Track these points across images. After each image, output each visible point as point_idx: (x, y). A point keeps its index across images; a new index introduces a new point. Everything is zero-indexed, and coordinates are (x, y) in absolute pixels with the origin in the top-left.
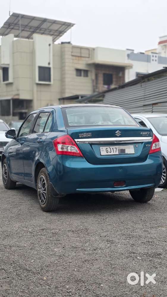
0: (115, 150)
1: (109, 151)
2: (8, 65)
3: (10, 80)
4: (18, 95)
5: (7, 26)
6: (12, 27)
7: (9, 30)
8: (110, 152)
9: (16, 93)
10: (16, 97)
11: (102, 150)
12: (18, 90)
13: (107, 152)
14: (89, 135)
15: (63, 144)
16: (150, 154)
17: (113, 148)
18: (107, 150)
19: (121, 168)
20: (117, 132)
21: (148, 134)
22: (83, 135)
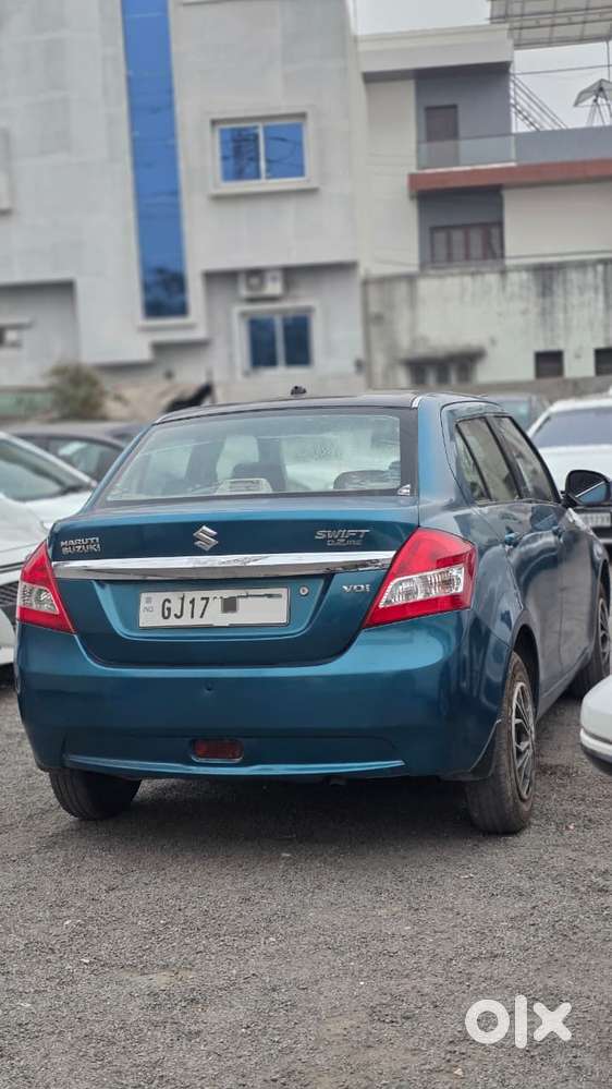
0: (199, 606)
1: (176, 608)
8: (176, 616)
11: (147, 605)
13: (166, 613)
14: (93, 547)
16: (369, 626)
17: (193, 600)
18: (167, 605)
19: (210, 686)
20: (199, 533)
21: (361, 536)
22: (71, 546)
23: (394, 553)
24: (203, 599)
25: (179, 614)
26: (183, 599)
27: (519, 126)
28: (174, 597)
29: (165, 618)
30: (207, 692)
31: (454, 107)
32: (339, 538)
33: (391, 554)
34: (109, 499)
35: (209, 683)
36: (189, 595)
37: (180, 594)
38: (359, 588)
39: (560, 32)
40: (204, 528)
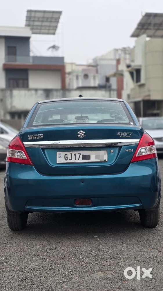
0: (77, 156)
1: (69, 157)
2: (140, 66)
3: (143, 81)
4: (149, 96)
5: (140, 27)
6: (145, 27)
7: (143, 31)
8: (70, 159)
9: (147, 93)
10: (147, 98)
11: (59, 156)
12: (149, 91)
13: (66, 159)
14: (40, 137)
15: (12, 149)
16: (132, 162)
17: (75, 154)
18: (66, 156)
19: (83, 181)
20: (79, 133)
21: (131, 134)
22: (32, 137)
23: (139, 140)
24: (78, 154)
25: (71, 159)
26: (71, 154)
27: (32, 54)
28: (69, 154)
29: (66, 160)
30: (82, 183)
31: (15, 47)
32: (124, 135)
33: (138, 140)
34: (33, 124)
35: (82, 180)
36: (74, 153)
37: (71, 153)
38: (130, 150)
39: (43, 31)
40: (81, 131)
